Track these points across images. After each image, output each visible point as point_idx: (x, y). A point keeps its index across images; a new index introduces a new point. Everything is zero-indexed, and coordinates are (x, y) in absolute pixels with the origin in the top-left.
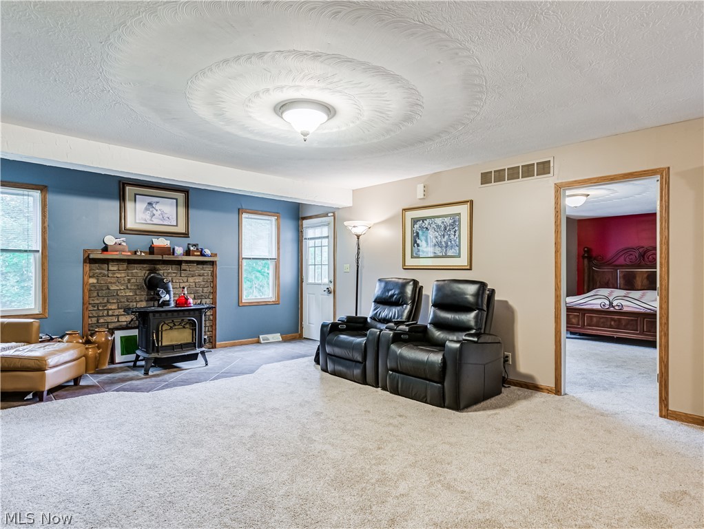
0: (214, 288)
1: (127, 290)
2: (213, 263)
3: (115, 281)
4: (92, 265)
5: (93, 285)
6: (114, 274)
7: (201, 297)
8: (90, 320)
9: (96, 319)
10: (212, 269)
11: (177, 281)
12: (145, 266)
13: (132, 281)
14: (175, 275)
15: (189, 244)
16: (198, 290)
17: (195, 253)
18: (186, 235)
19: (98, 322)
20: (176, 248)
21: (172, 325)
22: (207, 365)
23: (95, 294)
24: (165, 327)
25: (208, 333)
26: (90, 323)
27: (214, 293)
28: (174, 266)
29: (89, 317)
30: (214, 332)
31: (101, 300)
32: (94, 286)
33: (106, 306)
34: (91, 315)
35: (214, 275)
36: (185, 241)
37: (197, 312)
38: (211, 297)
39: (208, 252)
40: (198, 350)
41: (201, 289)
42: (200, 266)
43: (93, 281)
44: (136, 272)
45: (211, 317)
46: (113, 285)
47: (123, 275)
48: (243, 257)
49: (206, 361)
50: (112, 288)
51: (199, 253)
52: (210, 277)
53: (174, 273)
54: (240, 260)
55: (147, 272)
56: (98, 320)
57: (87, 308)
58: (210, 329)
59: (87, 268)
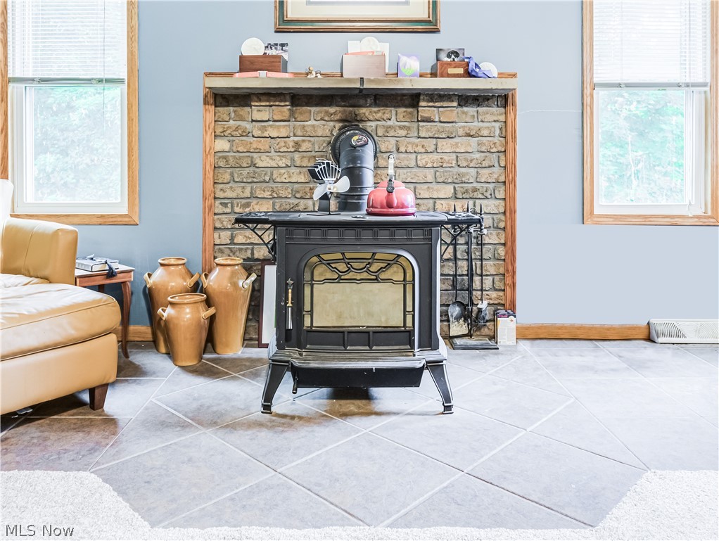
0: (509, 169)
1: (293, 170)
2: (504, 99)
3: (267, 148)
4: (220, 109)
5: (222, 155)
6: (264, 129)
7: (472, 195)
8: (216, 235)
9: (228, 233)
10: (502, 118)
11: (410, 149)
12: (332, 110)
13: (304, 147)
14: (403, 133)
15: (438, 51)
16: (464, 175)
17: (451, 71)
18: (430, 26)
19: (232, 243)
20: (404, 59)
21: (342, 267)
22: (448, 408)
23: (227, 177)
24: (321, 272)
25: (494, 294)
26: (217, 242)
27: (508, 183)
28: (401, 110)
29: (215, 228)
30: (508, 290)
31: (238, 192)
32: (225, 158)
33: (248, 205)
34: (218, 225)
35: (507, 134)
36: (428, 43)
37: (417, 234)
38: (500, 194)
39: (487, 67)
40: (418, 358)
41: (473, 171)
42: (471, 110)
43: (222, 145)
44: (313, 126)
45: (501, 251)
46: (264, 156)
47: (283, 133)
48: (596, 80)
49: (447, 398)
50: (260, 164)
51: (461, 71)
52: (497, 139)
53: (401, 128)
54: (587, 91)
55: (338, 125)
56: (232, 238)
57: (210, 208)
58: (499, 285)
59: (210, 117)
